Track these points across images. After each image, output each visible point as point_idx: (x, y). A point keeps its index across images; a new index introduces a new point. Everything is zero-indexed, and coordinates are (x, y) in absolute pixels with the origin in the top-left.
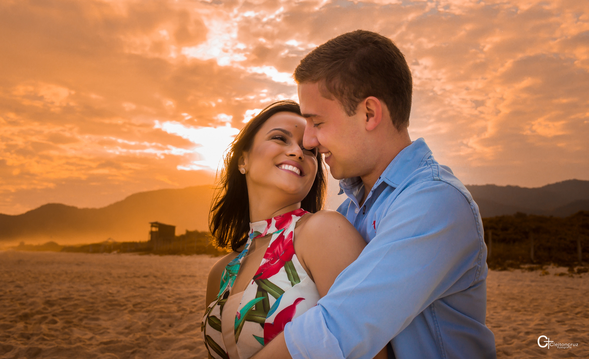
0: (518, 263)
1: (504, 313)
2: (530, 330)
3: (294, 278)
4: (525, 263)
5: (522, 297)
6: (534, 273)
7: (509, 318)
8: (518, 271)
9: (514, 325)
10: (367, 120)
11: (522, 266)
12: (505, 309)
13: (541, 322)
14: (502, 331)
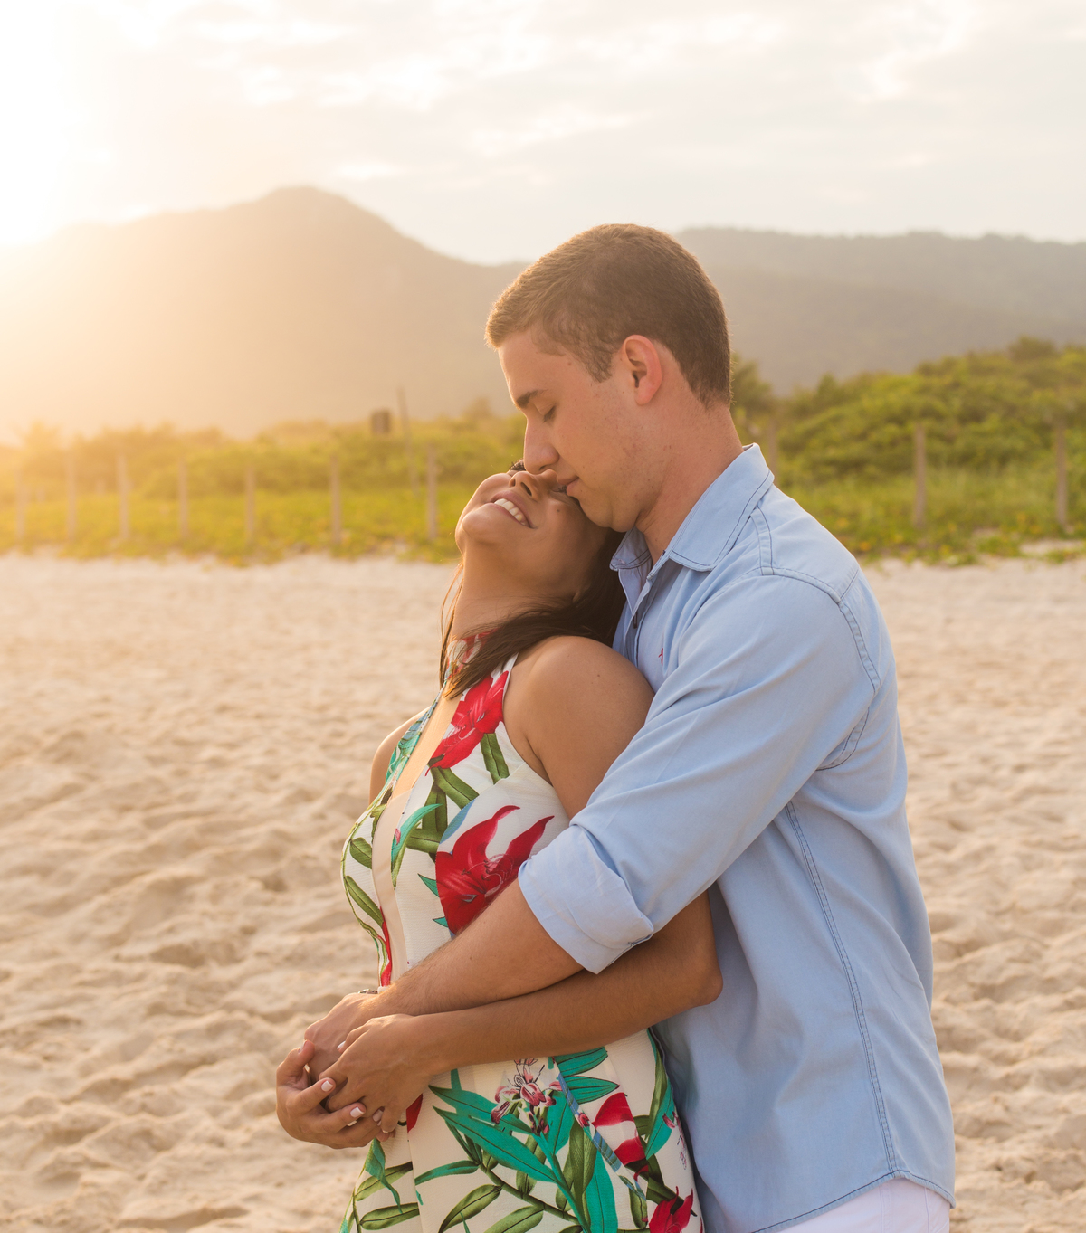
0: (1014, 536)
1: (959, 714)
2: (1027, 760)
3: (497, 767)
4: (1039, 537)
5: (1021, 658)
6: (1064, 571)
7: (970, 727)
8: (1011, 567)
9: (985, 748)
10: (637, 385)
11: (1027, 549)
12: (960, 700)
13: (1064, 736)
14: (950, 766)
